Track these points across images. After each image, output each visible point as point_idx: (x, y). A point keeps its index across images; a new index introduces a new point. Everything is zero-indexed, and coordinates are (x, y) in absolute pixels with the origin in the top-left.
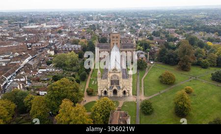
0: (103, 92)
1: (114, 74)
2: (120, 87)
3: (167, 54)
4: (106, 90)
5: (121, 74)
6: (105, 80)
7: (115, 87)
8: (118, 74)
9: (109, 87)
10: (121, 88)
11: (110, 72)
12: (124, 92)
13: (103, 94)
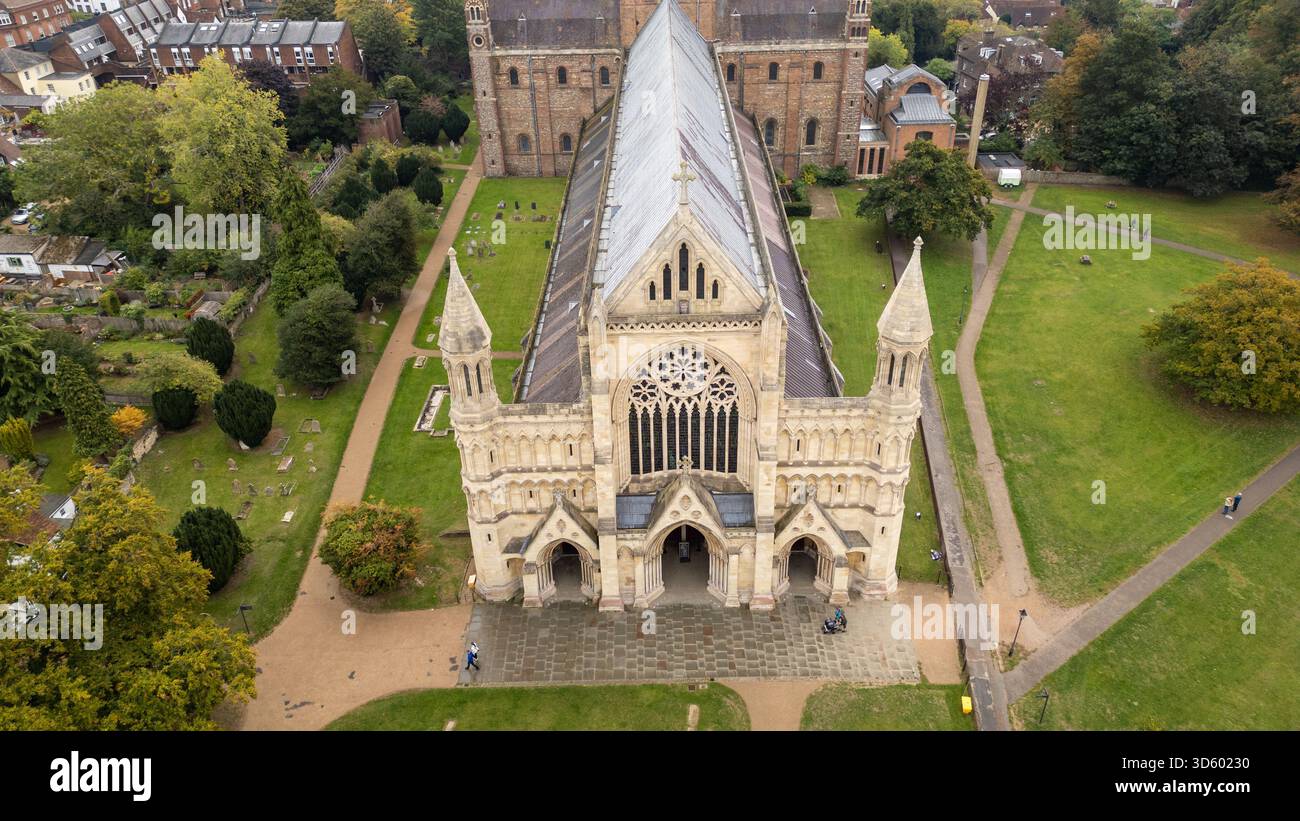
0: (533, 554)
1: (678, 336)
2: (747, 497)
3: (1166, 89)
4: (573, 533)
5: (774, 333)
6: (558, 421)
7: (686, 508)
8: (732, 345)
9: (607, 509)
10: (765, 507)
11: (617, 320)
12: (803, 558)
13: (536, 588)
